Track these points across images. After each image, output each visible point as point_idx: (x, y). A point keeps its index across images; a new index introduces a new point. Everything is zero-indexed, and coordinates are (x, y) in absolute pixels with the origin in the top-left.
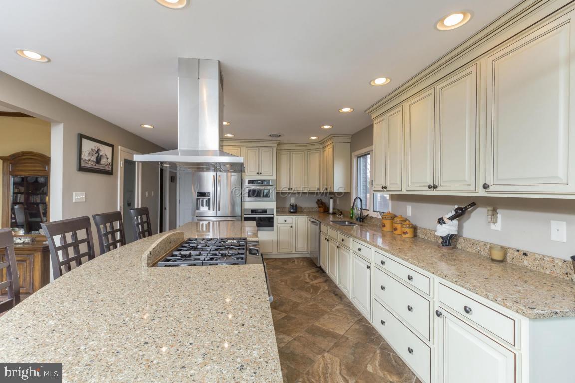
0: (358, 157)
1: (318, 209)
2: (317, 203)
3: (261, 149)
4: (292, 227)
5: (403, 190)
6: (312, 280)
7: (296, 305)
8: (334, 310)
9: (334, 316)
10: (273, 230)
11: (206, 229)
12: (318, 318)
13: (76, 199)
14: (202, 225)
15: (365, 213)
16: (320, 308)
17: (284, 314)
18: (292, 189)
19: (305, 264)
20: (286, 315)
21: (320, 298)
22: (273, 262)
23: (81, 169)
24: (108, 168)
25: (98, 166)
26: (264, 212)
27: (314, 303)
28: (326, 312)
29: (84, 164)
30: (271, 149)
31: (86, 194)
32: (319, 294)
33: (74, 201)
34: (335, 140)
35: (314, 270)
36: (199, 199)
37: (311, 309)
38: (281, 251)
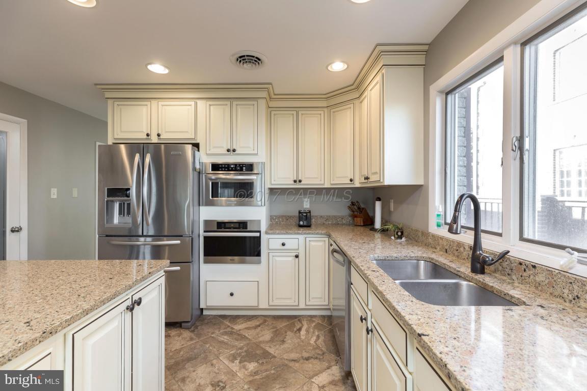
0: (447, 94)
2: (349, 207)
3: (235, 103)
4: (297, 256)
10: (259, 262)
18: (300, 181)
26: (242, 226)
38: (276, 302)
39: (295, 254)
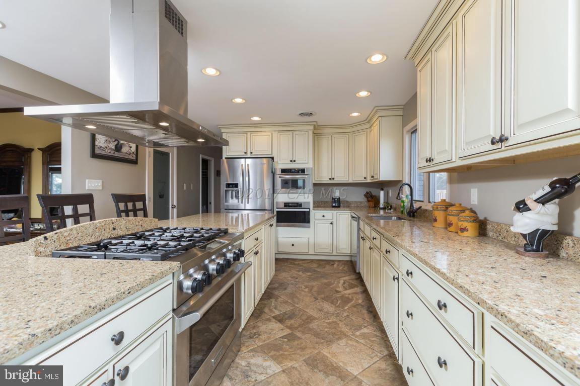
0: (412, 133)
1: (366, 204)
2: (365, 195)
3: (294, 133)
4: (332, 223)
5: (454, 160)
6: (346, 289)
7: (310, 319)
8: (358, 333)
9: (355, 344)
10: (309, 227)
11: (236, 222)
12: (329, 343)
13: (89, 186)
14: (232, 217)
15: (416, 206)
16: (340, 329)
17: (288, 330)
18: (333, 179)
19: (346, 268)
20: (290, 332)
21: (346, 314)
22: (308, 263)
23: (94, 155)
24: (131, 157)
25: (117, 154)
26: (299, 205)
27: (335, 320)
28: (346, 335)
29: (97, 151)
30: (307, 133)
31: (103, 182)
32: (346, 308)
33: (87, 188)
34: (380, 113)
35: (353, 277)
36: (229, 191)
37: (326, 328)
38: (319, 251)
39: (330, 222)
